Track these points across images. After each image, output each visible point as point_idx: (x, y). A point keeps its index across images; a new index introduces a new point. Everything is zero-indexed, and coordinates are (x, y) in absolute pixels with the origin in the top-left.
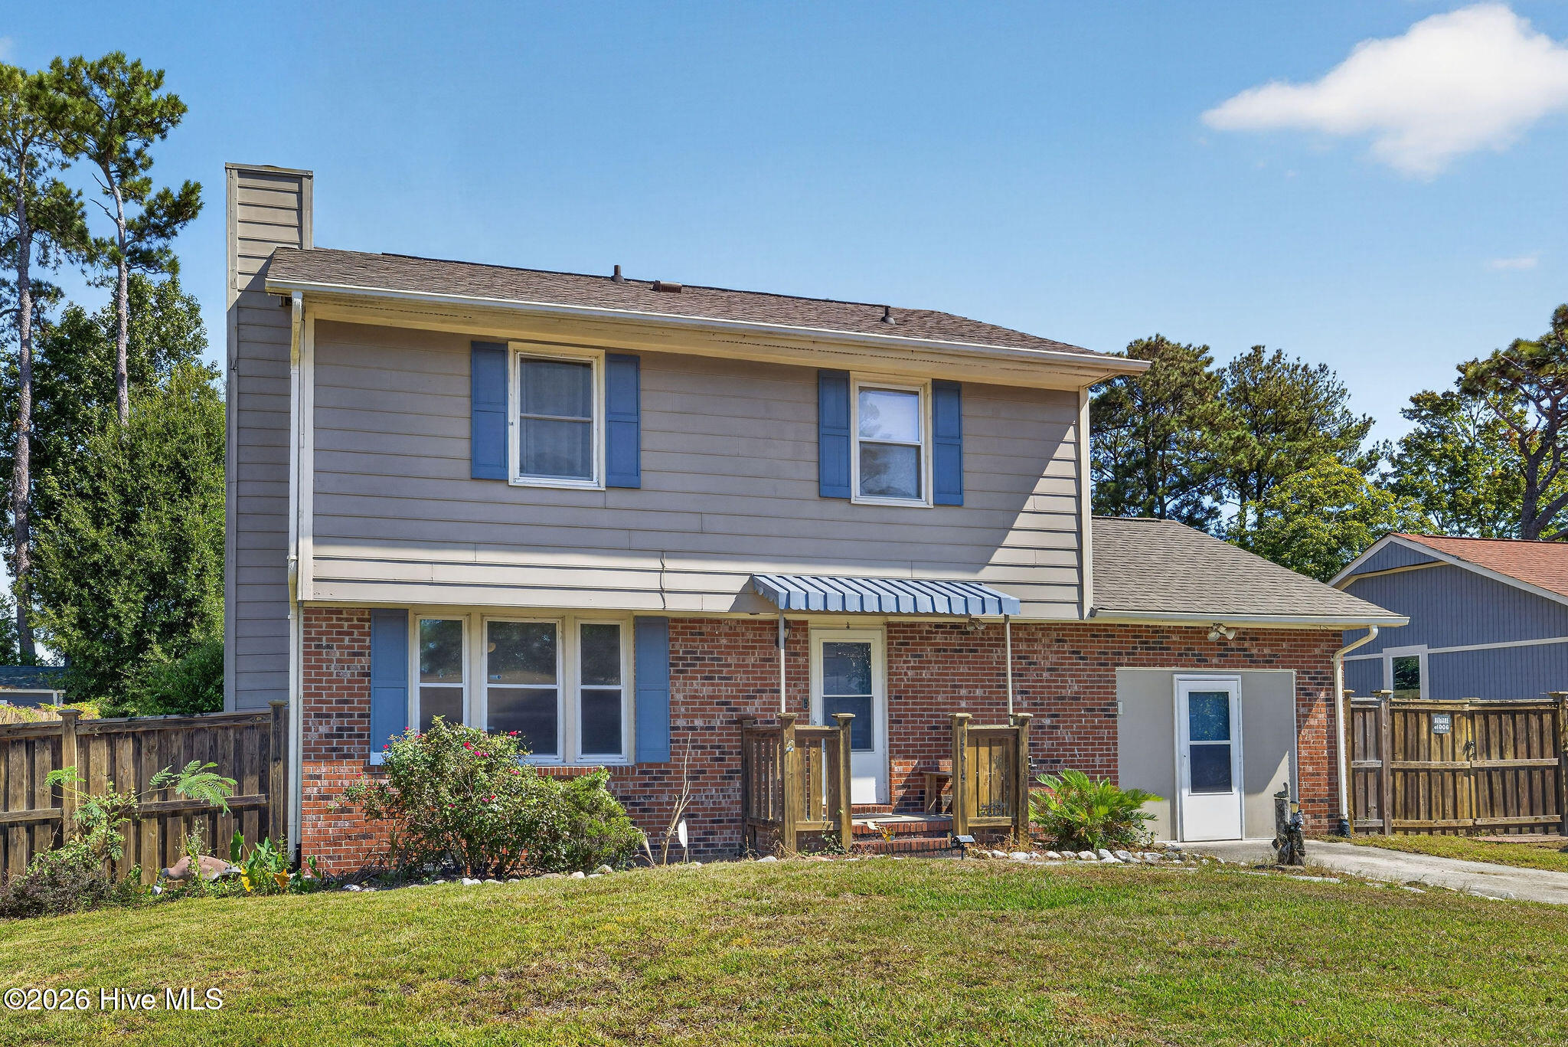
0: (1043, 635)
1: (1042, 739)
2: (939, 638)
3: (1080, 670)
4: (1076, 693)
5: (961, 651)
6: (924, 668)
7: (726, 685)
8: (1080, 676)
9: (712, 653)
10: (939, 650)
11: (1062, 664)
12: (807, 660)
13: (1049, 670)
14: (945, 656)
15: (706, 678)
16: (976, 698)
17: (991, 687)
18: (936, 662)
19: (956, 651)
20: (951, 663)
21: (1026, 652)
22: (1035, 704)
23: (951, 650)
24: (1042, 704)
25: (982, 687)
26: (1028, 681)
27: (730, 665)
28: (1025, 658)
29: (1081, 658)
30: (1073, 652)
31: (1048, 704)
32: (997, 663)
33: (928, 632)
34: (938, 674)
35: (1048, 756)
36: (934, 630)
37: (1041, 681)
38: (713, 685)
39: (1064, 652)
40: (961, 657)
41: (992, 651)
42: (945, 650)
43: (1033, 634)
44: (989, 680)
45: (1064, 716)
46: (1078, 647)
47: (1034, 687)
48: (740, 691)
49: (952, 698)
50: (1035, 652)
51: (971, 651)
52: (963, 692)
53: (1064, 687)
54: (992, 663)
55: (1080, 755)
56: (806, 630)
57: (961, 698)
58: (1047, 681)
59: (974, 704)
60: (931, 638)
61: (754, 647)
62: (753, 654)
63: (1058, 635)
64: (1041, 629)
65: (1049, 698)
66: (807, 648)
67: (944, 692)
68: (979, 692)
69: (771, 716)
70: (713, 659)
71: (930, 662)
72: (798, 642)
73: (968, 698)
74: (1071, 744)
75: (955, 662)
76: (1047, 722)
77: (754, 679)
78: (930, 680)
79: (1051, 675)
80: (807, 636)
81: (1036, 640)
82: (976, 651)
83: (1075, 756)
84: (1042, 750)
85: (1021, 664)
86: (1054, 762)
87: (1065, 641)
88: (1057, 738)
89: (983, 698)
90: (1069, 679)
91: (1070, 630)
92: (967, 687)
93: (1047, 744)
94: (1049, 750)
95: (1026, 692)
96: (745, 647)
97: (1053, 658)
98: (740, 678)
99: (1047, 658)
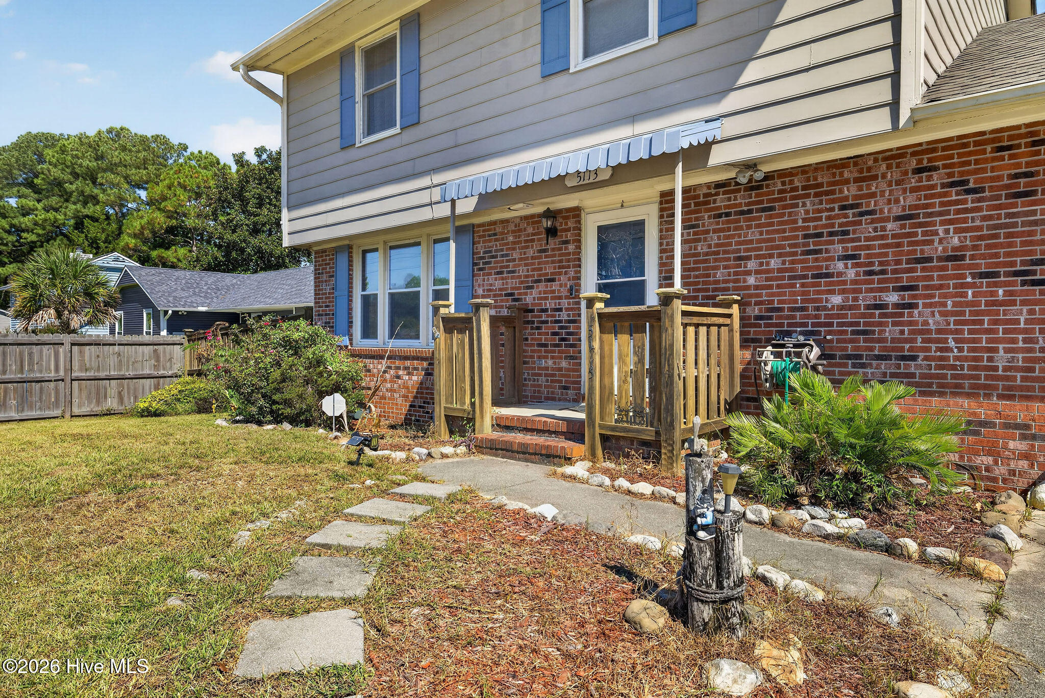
0: (889, 167)
1: (880, 324)
2: (721, 201)
3: (966, 211)
4: (954, 249)
5: (750, 211)
6: (699, 240)
7: (512, 278)
8: (965, 220)
9: (502, 250)
10: (720, 216)
11: (927, 206)
12: (579, 247)
13: (898, 218)
14: (728, 222)
15: (498, 273)
16: (768, 271)
17: (795, 254)
18: (715, 231)
19: (742, 213)
20: (736, 229)
21: (856, 197)
22: (871, 273)
23: (736, 213)
24: (883, 272)
25: (780, 255)
26: (859, 240)
27: (514, 260)
28: (852, 207)
29: (968, 192)
30: (953, 184)
31: (895, 272)
32: (804, 220)
33: (706, 195)
34: (717, 245)
35: (894, 349)
36: (713, 191)
37: (882, 237)
38: (503, 279)
39: (933, 187)
40: (750, 220)
41: (797, 206)
42: (728, 215)
43: (869, 169)
44: (791, 246)
45: (927, 287)
46: (961, 174)
47: (868, 247)
48: (522, 282)
49: (736, 274)
50: (873, 195)
51: (764, 210)
52: (752, 265)
53: (931, 242)
54: (795, 221)
55: (960, 350)
56: (579, 216)
57: (748, 273)
58: (894, 236)
59: (767, 279)
60: (708, 203)
61: (533, 240)
62: (532, 246)
63: (920, 161)
64: (885, 159)
65: (898, 262)
66: (580, 235)
67: (725, 267)
68: (774, 263)
69: (546, 304)
70: (502, 256)
71: (707, 232)
72: (568, 230)
73: (757, 272)
74: (939, 331)
75: (741, 228)
76: (893, 298)
77: (533, 270)
78: (707, 254)
79: (903, 227)
80: (579, 222)
81: (875, 177)
82: (771, 209)
83: (949, 350)
84: (879, 341)
85: (846, 216)
86: (904, 358)
87: (936, 169)
88: (910, 323)
89: (780, 270)
90: (941, 230)
91: (944, 149)
92: (757, 257)
93: (890, 332)
94: (893, 340)
95: (853, 257)
96: (526, 241)
97: (911, 199)
98: (522, 271)
99: (897, 201)
